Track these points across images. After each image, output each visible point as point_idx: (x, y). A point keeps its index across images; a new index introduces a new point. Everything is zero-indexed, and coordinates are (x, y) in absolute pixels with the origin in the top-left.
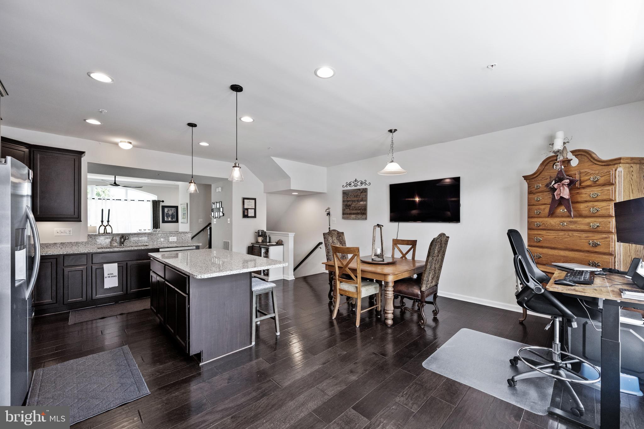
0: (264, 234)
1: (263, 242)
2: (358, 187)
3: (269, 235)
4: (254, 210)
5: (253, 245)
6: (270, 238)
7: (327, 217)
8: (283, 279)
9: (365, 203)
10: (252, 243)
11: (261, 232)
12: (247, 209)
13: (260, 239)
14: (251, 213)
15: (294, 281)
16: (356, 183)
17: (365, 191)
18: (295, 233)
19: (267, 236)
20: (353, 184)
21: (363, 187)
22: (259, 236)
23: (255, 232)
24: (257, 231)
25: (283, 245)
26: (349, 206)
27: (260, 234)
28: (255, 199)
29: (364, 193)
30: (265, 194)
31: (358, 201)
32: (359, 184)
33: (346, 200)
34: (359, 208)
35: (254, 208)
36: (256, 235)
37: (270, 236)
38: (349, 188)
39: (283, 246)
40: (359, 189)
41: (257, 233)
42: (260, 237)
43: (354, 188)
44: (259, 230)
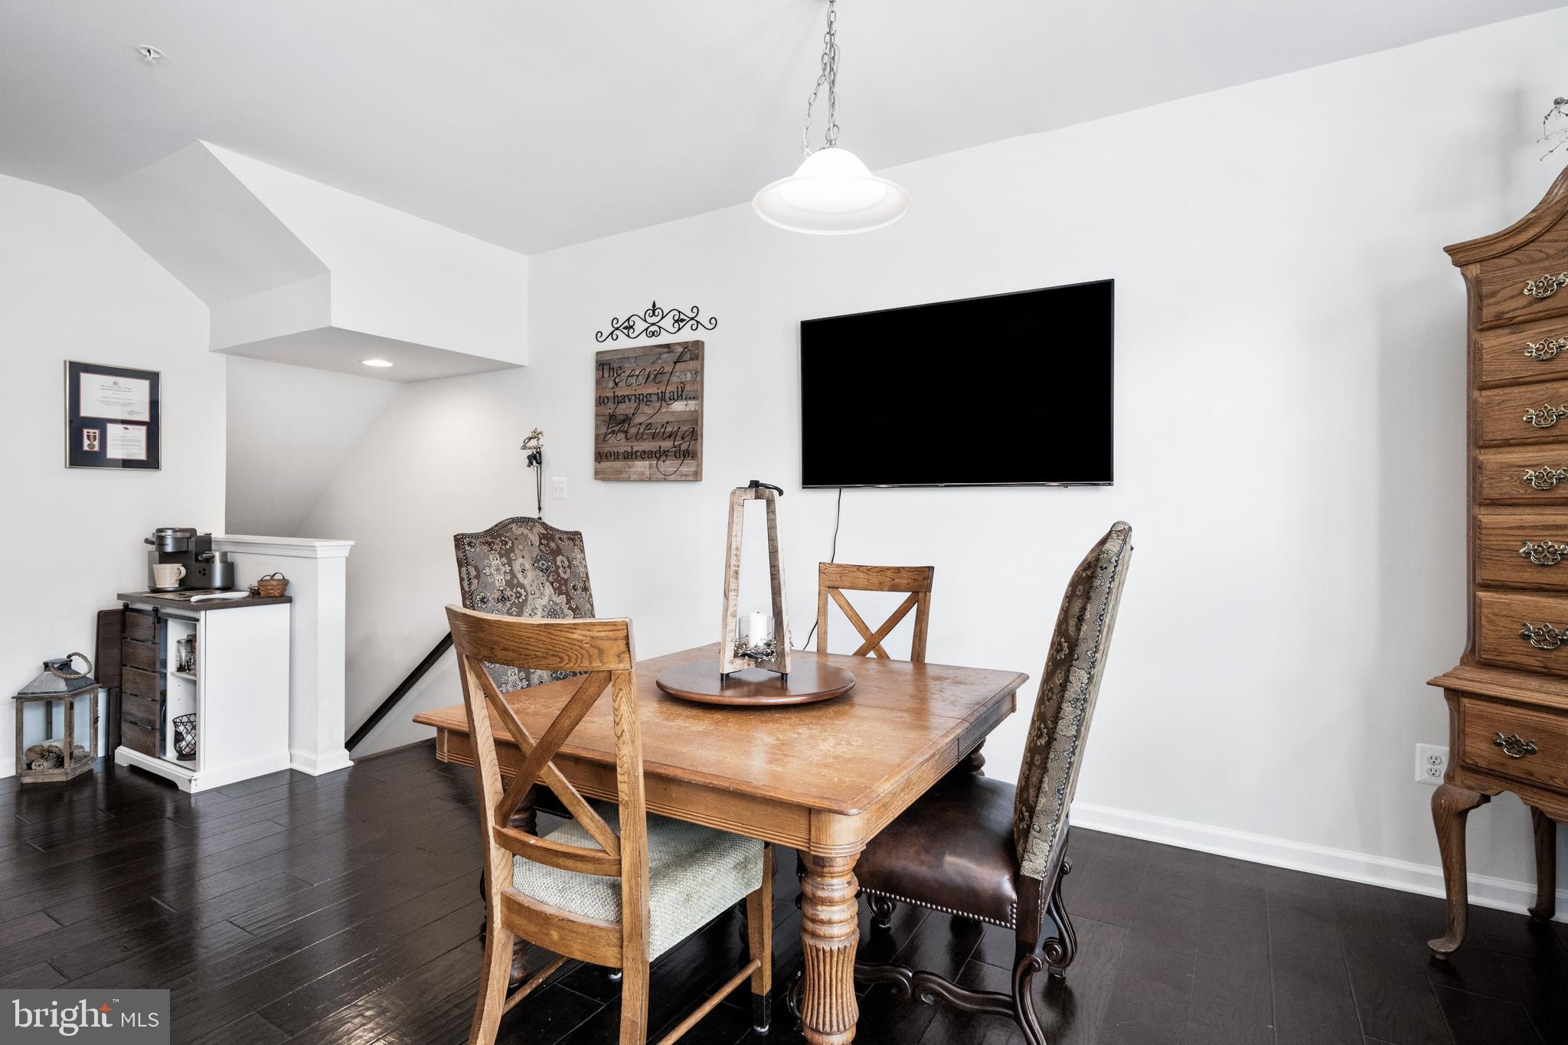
0: (192, 547)
1: (185, 585)
2: (664, 339)
3: (224, 555)
4: (144, 429)
5: (126, 606)
6: (230, 569)
7: (532, 472)
8: (291, 769)
9: (692, 405)
10: (120, 596)
11: (177, 540)
12: (100, 424)
13: (170, 575)
14: (125, 443)
15: (345, 777)
16: (654, 320)
17: (693, 352)
18: (352, 543)
19: (210, 560)
20: (640, 326)
21: (687, 335)
22: (165, 558)
23: (147, 541)
24: (150, 533)
25: (289, 600)
26: (624, 421)
27: (169, 548)
28: (153, 378)
29: (692, 364)
30: (222, 358)
31: (662, 398)
32: (668, 323)
33: (611, 395)
34: (669, 429)
35: (146, 418)
36: (150, 552)
37: (230, 558)
38: (623, 343)
39: (289, 604)
40: (668, 346)
41: (152, 543)
42: (168, 566)
43: (644, 341)
44: (160, 530)
